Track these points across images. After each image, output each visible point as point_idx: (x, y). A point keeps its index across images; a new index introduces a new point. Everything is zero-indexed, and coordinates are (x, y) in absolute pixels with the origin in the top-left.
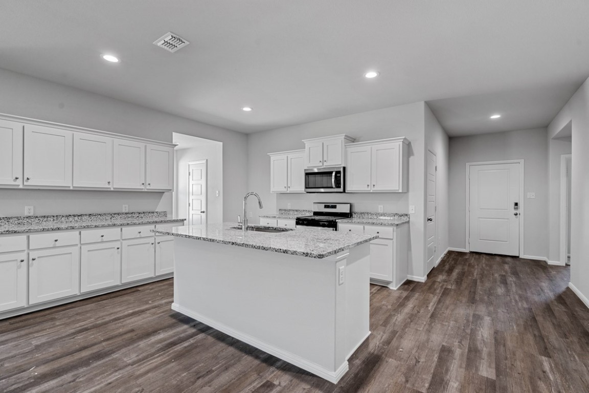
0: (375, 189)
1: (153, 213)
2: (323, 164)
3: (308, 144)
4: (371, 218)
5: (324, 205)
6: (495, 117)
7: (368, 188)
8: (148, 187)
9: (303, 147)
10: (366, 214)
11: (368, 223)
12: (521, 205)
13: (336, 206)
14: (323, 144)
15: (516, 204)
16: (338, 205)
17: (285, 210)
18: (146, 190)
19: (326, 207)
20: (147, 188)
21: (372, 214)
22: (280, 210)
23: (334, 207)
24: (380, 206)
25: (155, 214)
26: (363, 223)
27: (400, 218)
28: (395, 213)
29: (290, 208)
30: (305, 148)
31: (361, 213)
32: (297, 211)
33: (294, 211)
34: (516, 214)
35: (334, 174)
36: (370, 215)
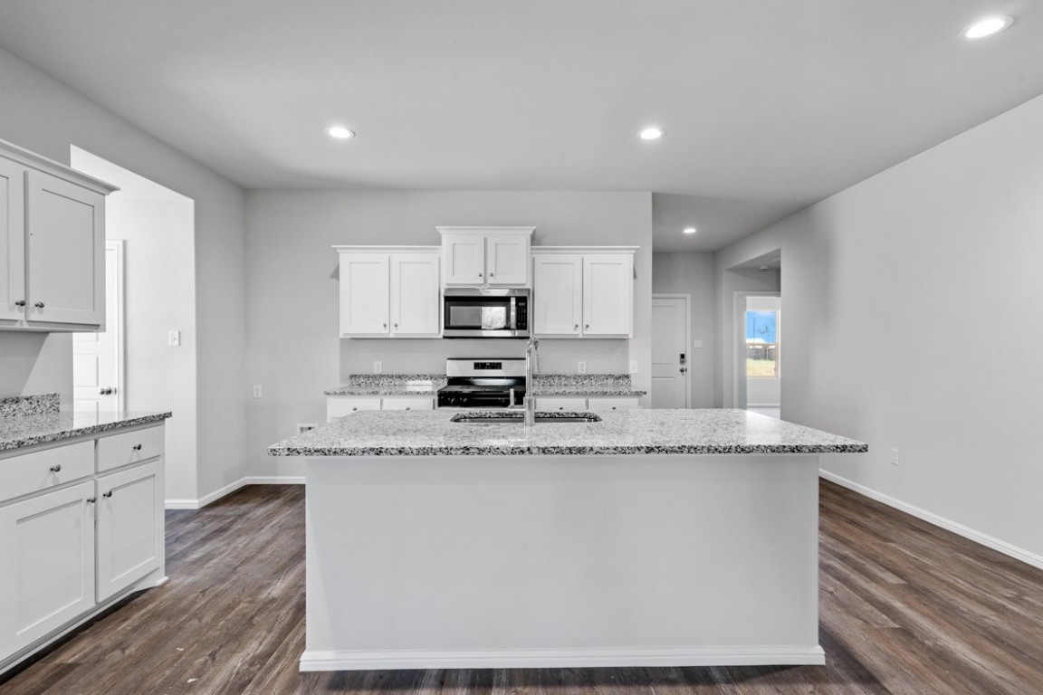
0: (588, 332)
1: (17, 401)
2: (485, 281)
3: (447, 236)
4: (565, 385)
5: (472, 362)
6: (690, 231)
7: (575, 330)
8: (36, 315)
9: (437, 241)
10: (557, 380)
11: (595, 394)
12: (688, 358)
13: (500, 364)
14: (485, 240)
15: (683, 356)
16: (504, 363)
17: (368, 377)
18: (26, 326)
19: (477, 366)
20: (32, 318)
21: (567, 378)
22: (352, 377)
23: (498, 366)
24: (580, 363)
25: (24, 405)
26: (585, 394)
27: (616, 381)
28: (608, 374)
29: (380, 372)
30: (440, 245)
31: (547, 377)
32: (400, 377)
33: (392, 377)
34: (682, 371)
35: (513, 302)
36: (563, 379)
